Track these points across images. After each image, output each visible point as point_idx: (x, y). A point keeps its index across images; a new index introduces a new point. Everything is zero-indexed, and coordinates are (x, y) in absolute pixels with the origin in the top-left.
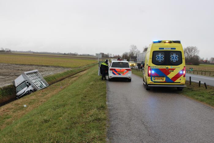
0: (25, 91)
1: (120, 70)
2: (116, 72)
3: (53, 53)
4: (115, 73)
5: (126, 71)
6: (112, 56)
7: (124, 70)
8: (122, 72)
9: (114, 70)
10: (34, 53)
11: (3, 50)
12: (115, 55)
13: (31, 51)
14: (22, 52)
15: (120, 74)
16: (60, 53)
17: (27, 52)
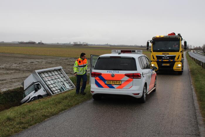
0: (30, 97)
1: (113, 76)
2: (104, 80)
3: (130, 46)
4: (101, 83)
5: (127, 78)
6: (192, 48)
7: (122, 76)
8: (118, 81)
9: (99, 75)
10: (111, 46)
11: (80, 44)
12: (195, 47)
13: (108, 44)
14: (100, 45)
15: (111, 86)
16: (137, 46)
17: (104, 45)
